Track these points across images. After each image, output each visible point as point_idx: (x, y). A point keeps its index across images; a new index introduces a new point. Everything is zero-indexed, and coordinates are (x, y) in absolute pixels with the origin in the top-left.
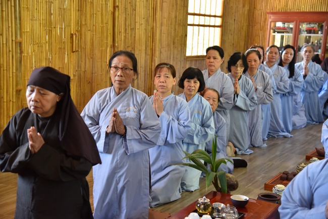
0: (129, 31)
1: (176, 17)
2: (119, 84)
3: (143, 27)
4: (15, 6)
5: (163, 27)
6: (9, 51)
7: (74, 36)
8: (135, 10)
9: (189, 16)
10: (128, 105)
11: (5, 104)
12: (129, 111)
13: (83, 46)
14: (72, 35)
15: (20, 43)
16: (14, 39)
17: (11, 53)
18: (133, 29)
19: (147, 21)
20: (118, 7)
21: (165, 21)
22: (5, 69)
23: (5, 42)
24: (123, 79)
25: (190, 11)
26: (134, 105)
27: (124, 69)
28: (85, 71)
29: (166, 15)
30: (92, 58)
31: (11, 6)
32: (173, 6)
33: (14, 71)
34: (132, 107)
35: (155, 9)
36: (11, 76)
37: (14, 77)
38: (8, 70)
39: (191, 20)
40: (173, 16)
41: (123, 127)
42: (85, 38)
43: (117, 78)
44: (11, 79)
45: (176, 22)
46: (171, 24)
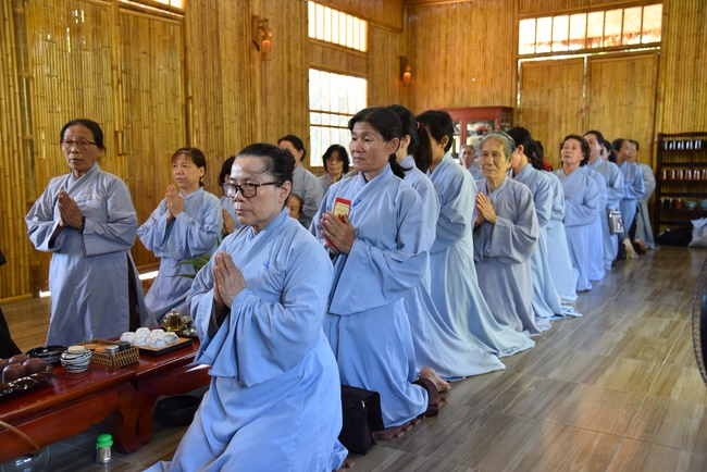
0: (212, 129)
1: (290, 114)
2: (75, 163)
3: (236, 125)
4: (21, 94)
5: (269, 128)
6: (14, 152)
7: (120, 135)
8: (221, 103)
9: (311, 114)
10: (90, 192)
11: (11, 221)
12: (91, 199)
13: (136, 147)
14: (116, 133)
15: (31, 141)
16: (20, 135)
17: (16, 154)
18: (219, 128)
19: (242, 118)
20: (192, 98)
21: (272, 119)
22: (8, 174)
23: (5, 140)
24: (80, 156)
25: (311, 108)
26: (98, 192)
27: (81, 142)
28: (142, 181)
29: (272, 110)
30: (153, 164)
31: (15, 93)
32: (284, 100)
33: (23, 177)
34: (95, 195)
35: (253, 103)
36: (18, 183)
37: (23, 186)
38: (12, 176)
39: (314, 118)
40: (286, 113)
41: (80, 219)
42: (140, 138)
43: (71, 156)
44: (18, 188)
45: (290, 121)
46: (283, 123)
